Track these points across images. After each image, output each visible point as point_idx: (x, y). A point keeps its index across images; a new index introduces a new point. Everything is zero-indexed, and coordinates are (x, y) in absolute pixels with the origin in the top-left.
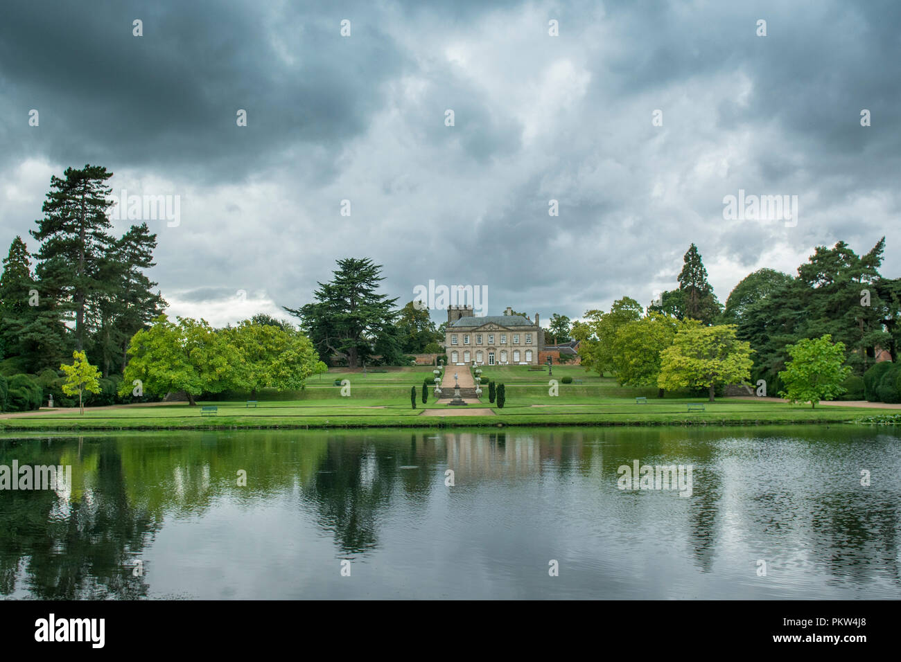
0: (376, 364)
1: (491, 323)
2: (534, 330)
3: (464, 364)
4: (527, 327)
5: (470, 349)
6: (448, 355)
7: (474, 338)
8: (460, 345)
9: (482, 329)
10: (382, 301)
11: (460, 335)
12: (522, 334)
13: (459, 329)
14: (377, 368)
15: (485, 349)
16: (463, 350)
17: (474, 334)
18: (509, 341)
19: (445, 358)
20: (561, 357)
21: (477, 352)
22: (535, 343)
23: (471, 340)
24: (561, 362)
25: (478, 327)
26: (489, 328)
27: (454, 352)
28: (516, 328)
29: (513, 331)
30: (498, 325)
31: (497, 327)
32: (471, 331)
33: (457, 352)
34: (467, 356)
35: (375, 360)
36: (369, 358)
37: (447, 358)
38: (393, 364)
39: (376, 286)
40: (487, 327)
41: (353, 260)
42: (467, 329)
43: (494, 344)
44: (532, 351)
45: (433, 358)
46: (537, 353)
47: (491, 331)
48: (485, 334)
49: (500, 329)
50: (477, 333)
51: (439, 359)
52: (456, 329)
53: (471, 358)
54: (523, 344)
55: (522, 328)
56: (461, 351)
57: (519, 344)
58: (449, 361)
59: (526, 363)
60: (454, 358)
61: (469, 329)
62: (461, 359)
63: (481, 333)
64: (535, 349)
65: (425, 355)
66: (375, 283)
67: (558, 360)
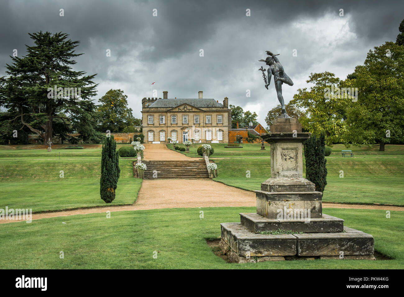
0: (74, 142)
1: (186, 104)
2: (225, 112)
3: (159, 143)
4: (219, 109)
5: (165, 129)
6: (145, 134)
7: (169, 118)
8: (155, 125)
9: (177, 110)
10: (79, 78)
11: (156, 115)
12: (214, 115)
13: (155, 110)
14: (74, 146)
15: (180, 128)
16: (159, 129)
17: (169, 114)
18: (202, 121)
19: (142, 137)
20: (249, 136)
21: (171, 131)
22: (226, 124)
23: (166, 120)
24: (249, 141)
25: (173, 108)
26: (184, 109)
27: (150, 131)
28: (208, 109)
29: (205, 112)
30: (191, 106)
31: (190, 108)
32: (167, 112)
33: (153, 131)
34: (162, 135)
35: (72, 137)
36: (66, 135)
37: (144, 137)
38: (89, 141)
39: (73, 63)
40: (182, 108)
41: (48, 34)
42: (162, 109)
43: (188, 124)
44: (223, 131)
45: (130, 137)
46: (227, 133)
47: (185, 112)
48: (180, 115)
49: (194, 110)
50: (172, 114)
51: (136, 136)
52: (152, 109)
53: (166, 136)
54: (214, 124)
55: (214, 109)
56: (157, 130)
57: (211, 124)
58: (145, 140)
59: (218, 142)
60: (150, 137)
61: (165, 110)
62: (157, 138)
63: (175, 114)
64: (226, 129)
65: (122, 134)
66: (71, 59)
67: (247, 139)
